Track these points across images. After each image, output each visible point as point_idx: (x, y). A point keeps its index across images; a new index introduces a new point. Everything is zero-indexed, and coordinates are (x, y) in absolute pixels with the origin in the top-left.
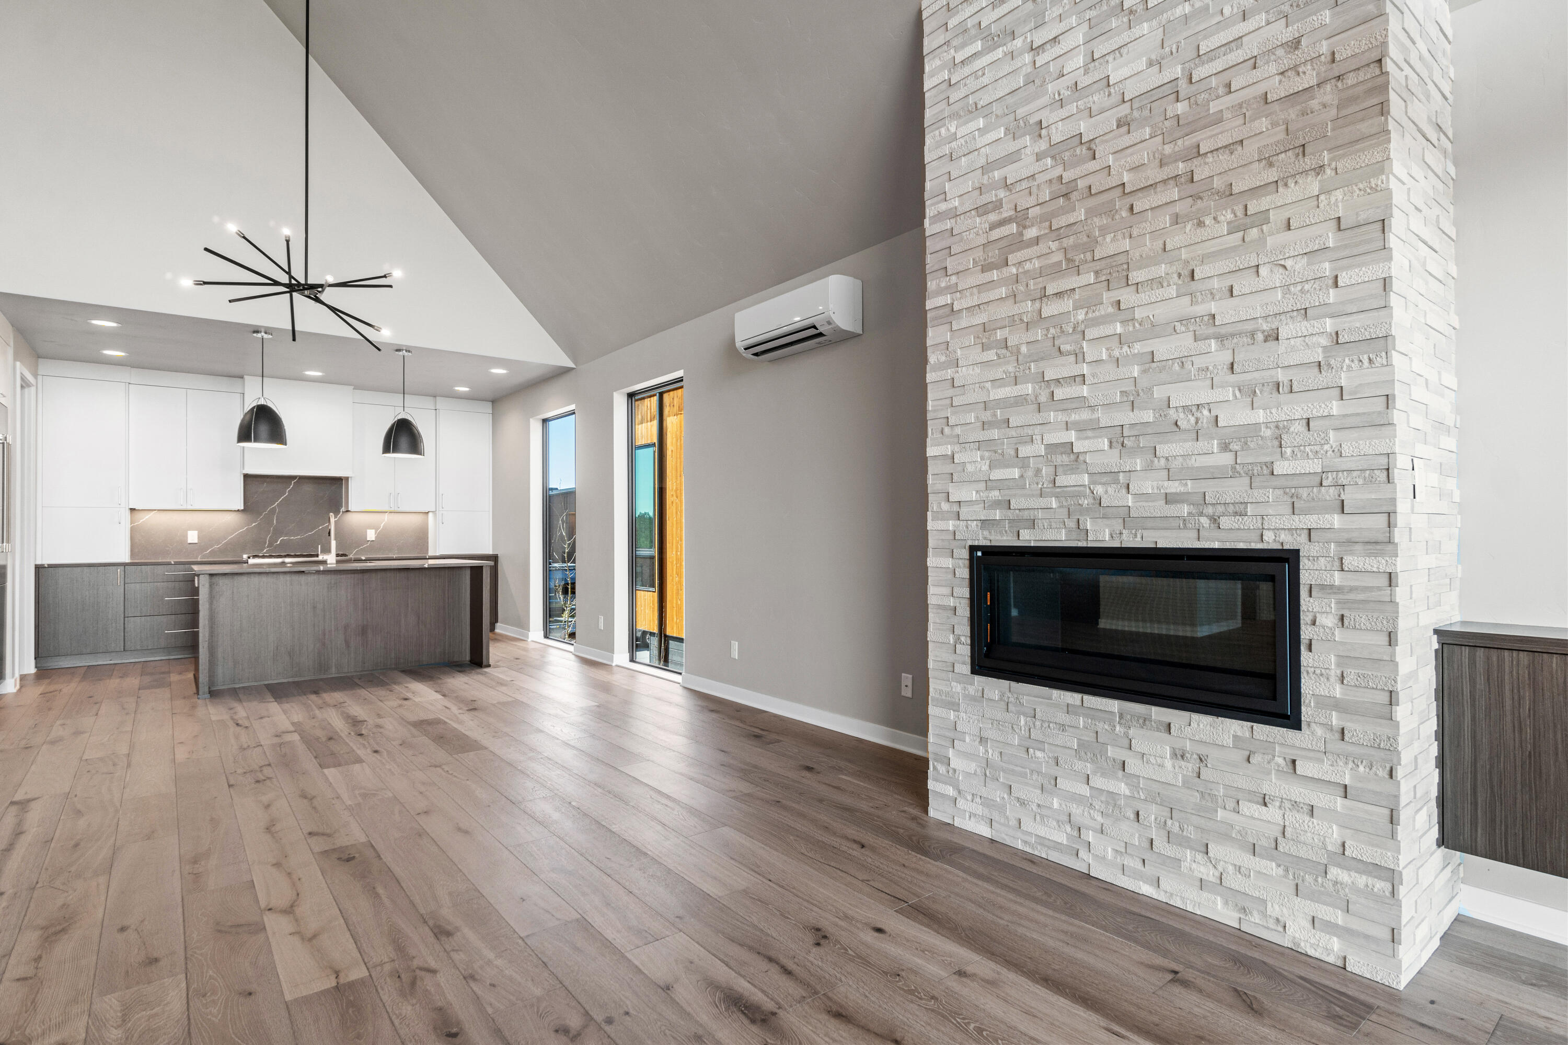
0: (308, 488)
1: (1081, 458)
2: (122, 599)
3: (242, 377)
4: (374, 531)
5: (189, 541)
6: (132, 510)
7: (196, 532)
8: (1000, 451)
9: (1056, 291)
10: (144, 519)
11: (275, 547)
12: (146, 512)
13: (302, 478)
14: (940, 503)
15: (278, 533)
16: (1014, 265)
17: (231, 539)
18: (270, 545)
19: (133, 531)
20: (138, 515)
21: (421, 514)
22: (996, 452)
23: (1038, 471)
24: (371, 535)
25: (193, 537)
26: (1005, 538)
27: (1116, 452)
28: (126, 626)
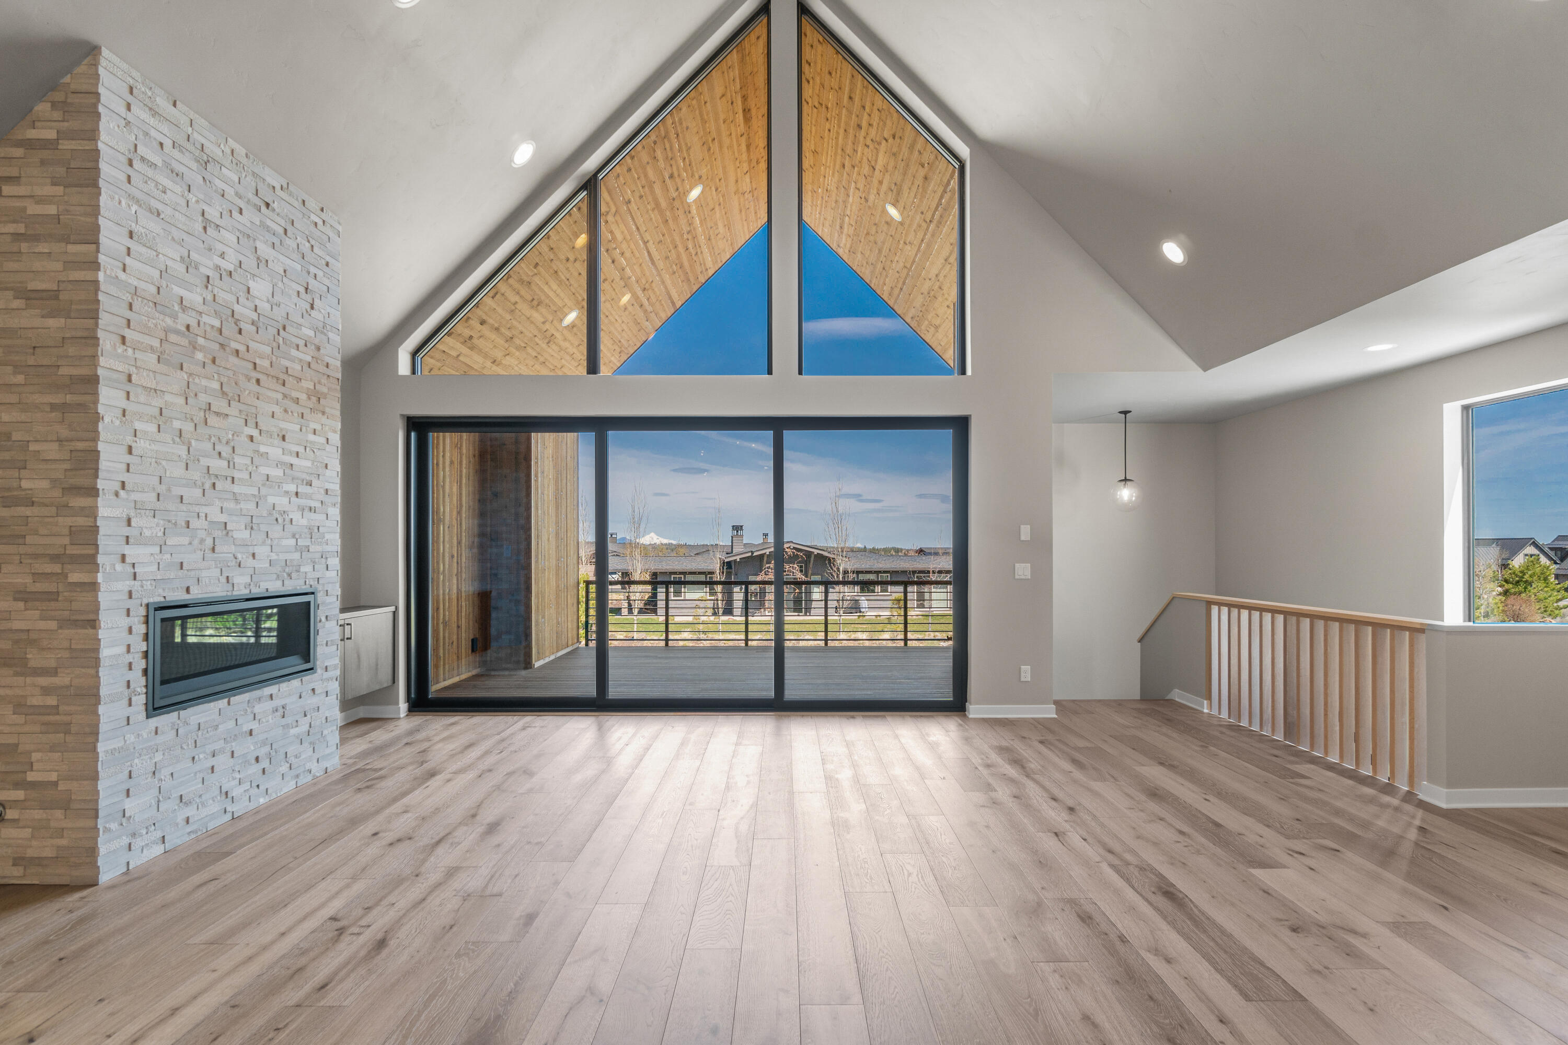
1: (230, 534)
8: (173, 521)
9: (217, 411)
14: (114, 565)
16: (186, 373)
22: (169, 521)
23: (202, 541)
26: (176, 594)
27: (248, 532)
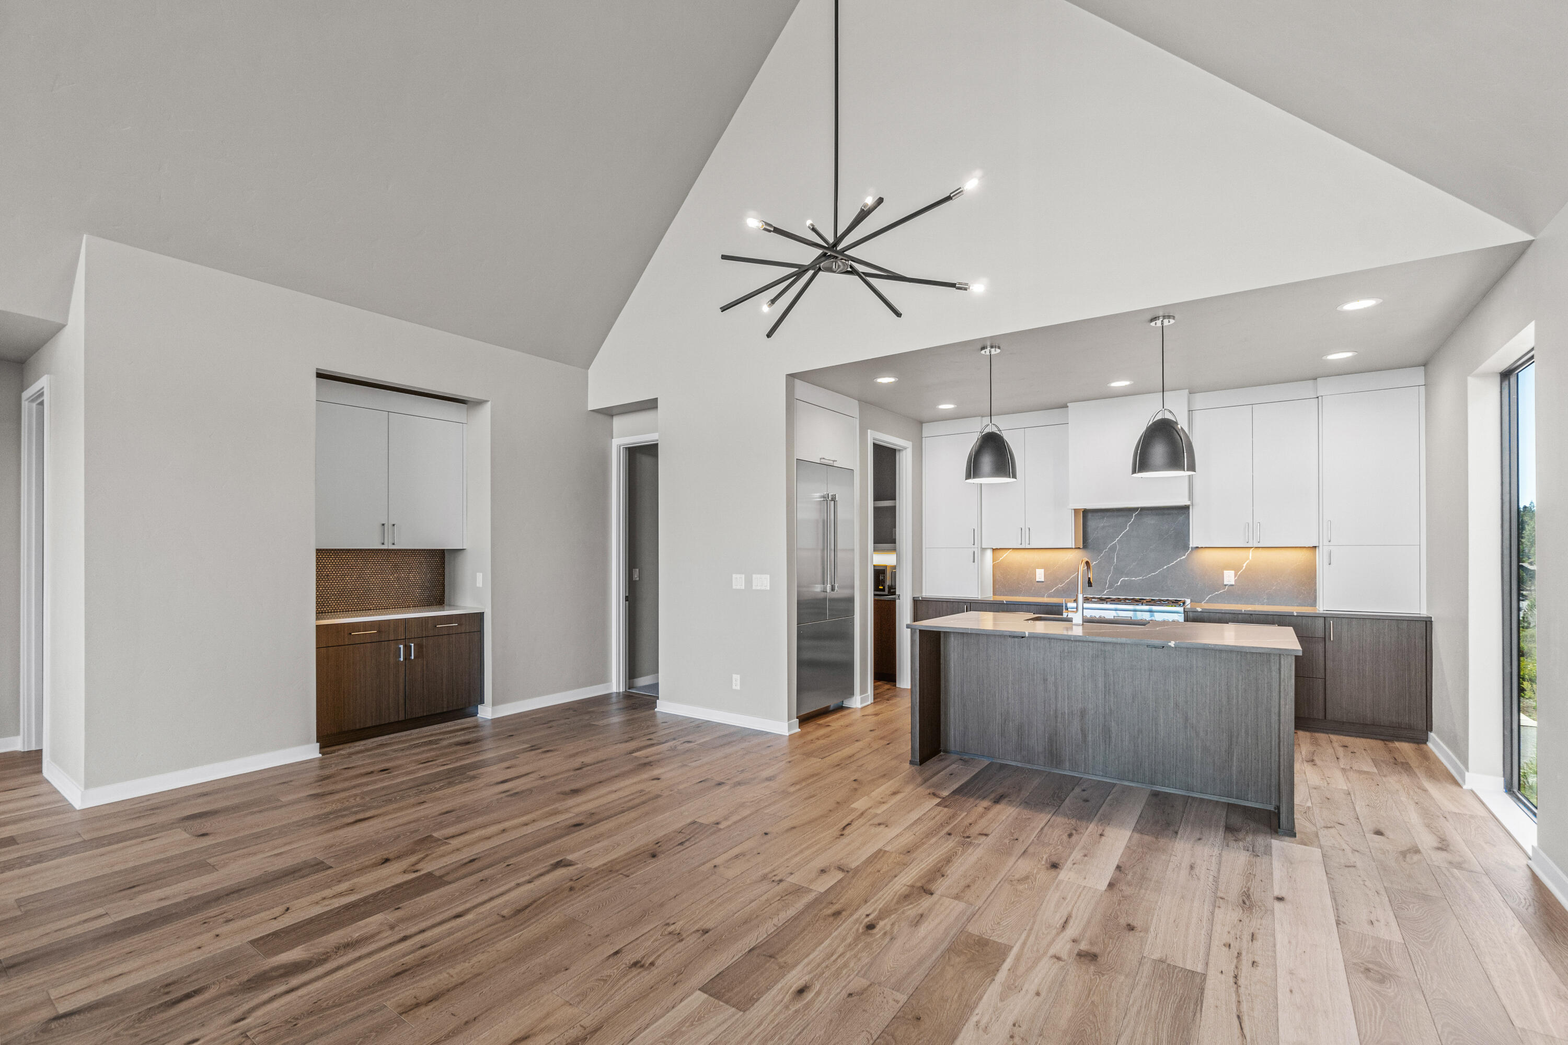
0: (1151, 521)
4: (1233, 572)
5: (1038, 580)
6: (993, 549)
7: (1042, 570)
10: (1003, 557)
11: (1116, 589)
12: (1005, 551)
13: (1143, 509)
15: (1119, 572)
18: (1111, 586)
19: (995, 569)
20: (998, 554)
21: (1304, 549)
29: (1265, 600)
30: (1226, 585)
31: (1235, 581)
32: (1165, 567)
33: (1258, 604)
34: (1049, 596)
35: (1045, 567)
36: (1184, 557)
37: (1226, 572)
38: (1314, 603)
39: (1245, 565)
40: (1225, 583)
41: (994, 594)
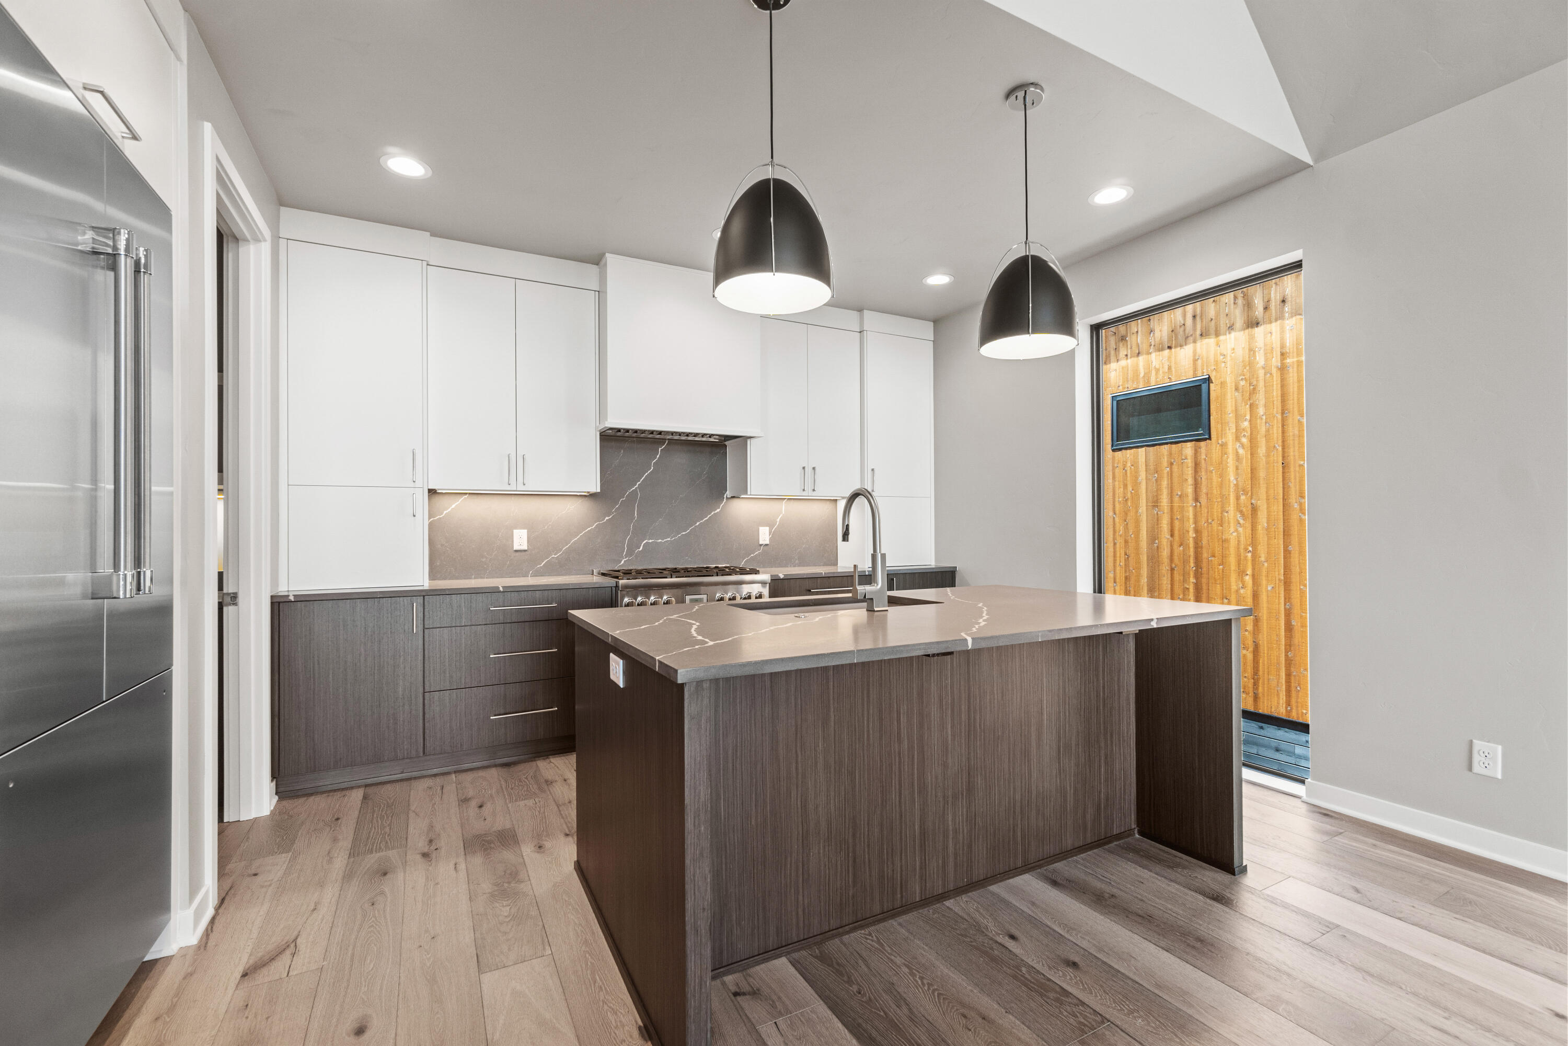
0: (681, 459)
2: (420, 657)
3: (597, 260)
4: (767, 528)
5: (516, 547)
6: (432, 492)
7: (525, 532)
10: (451, 508)
11: (634, 556)
12: (452, 497)
15: (638, 532)
17: (574, 543)
18: (627, 552)
19: (432, 528)
20: (439, 501)
21: (828, 502)
24: (764, 536)
25: (520, 540)
28: (427, 711)
29: (797, 561)
30: (761, 545)
31: (770, 539)
32: (698, 524)
33: (791, 566)
34: (536, 575)
35: (530, 526)
36: (718, 510)
37: (761, 528)
38: (836, 564)
39: (778, 520)
40: (760, 543)
41: (433, 575)
